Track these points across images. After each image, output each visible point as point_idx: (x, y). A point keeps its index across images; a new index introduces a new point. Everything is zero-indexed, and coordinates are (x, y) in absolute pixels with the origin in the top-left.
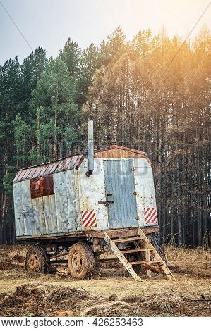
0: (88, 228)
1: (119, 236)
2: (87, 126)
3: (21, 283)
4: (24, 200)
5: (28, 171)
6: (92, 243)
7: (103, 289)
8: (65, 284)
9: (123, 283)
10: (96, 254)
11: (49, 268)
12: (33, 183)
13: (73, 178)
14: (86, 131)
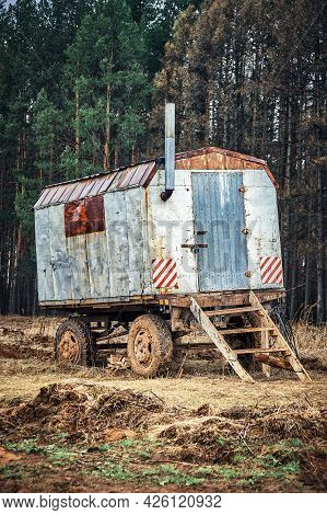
0: (163, 290)
1: (215, 303)
2: (163, 112)
3: (46, 381)
4: (53, 240)
5: (61, 189)
6: (168, 317)
7: (187, 395)
8: (123, 385)
9: (222, 385)
10: (175, 335)
11: (95, 357)
12: (69, 210)
13: (139, 203)
14: (162, 120)
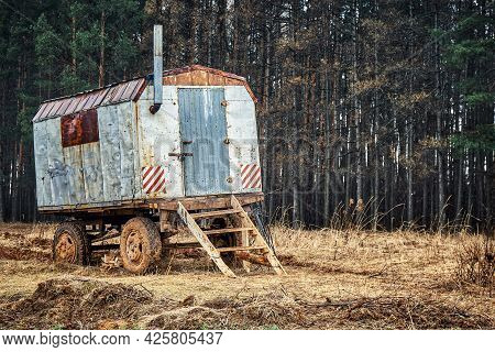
0: (152, 195)
1: (200, 207)
2: (152, 36)
3: (44, 278)
4: (50, 150)
5: (58, 104)
6: (157, 219)
7: (174, 289)
8: (114, 281)
9: (206, 279)
10: (164, 236)
11: (89, 256)
12: (66, 123)
13: (130, 115)
14: (151, 44)
